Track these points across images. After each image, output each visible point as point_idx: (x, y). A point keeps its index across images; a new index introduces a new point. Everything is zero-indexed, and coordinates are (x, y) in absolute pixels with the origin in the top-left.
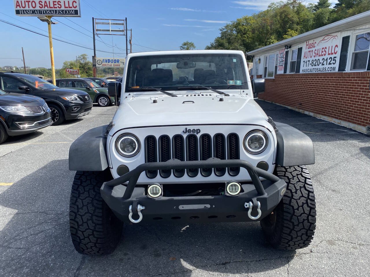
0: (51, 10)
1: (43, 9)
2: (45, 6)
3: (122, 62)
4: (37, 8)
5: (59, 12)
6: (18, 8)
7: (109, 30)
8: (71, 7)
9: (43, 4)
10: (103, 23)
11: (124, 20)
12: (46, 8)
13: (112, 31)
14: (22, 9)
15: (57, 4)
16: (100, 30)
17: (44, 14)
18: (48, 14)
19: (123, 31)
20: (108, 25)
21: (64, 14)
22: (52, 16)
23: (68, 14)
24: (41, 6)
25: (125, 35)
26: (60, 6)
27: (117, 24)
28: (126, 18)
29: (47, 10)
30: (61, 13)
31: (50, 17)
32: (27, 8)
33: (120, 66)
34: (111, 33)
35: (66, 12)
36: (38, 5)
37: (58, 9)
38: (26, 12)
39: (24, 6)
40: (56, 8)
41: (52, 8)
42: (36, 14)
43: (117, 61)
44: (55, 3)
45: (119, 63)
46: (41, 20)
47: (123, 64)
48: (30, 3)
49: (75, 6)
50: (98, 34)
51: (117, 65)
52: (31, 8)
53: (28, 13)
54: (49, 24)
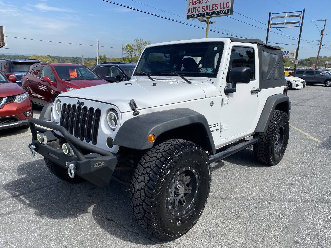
0: (210, 12)
1: (205, 12)
2: (206, 9)
3: (292, 54)
4: (201, 12)
5: (216, 13)
6: (189, 14)
7: (284, 23)
8: (225, 8)
9: (205, 8)
10: (279, 17)
11: (301, 11)
12: (207, 11)
13: (286, 23)
14: (191, 14)
15: (215, 7)
16: (275, 24)
17: (205, 16)
18: (207, 16)
19: (298, 22)
20: (284, 18)
21: (219, 14)
22: (211, 17)
23: (221, 14)
24: (203, 10)
25: (300, 26)
26: (216, 8)
27: (293, 16)
28: (304, 9)
29: (207, 13)
30: (217, 14)
31: (209, 18)
32: (194, 13)
33: (289, 58)
34: (285, 25)
35: (220, 12)
36: (202, 9)
37: (215, 10)
38: (193, 16)
39: (192, 12)
40: (214, 10)
41: (211, 10)
42: (199, 17)
43: (286, 53)
44: (213, 6)
45: (288, 55)
46: (201, 21)
47: (292, 55)
48: (197, 9)
49: (228, 6)
50: (272, 28)
51: (286, 57)
52: (197, 13)
53: (194, 17)
54: (207, 24)
